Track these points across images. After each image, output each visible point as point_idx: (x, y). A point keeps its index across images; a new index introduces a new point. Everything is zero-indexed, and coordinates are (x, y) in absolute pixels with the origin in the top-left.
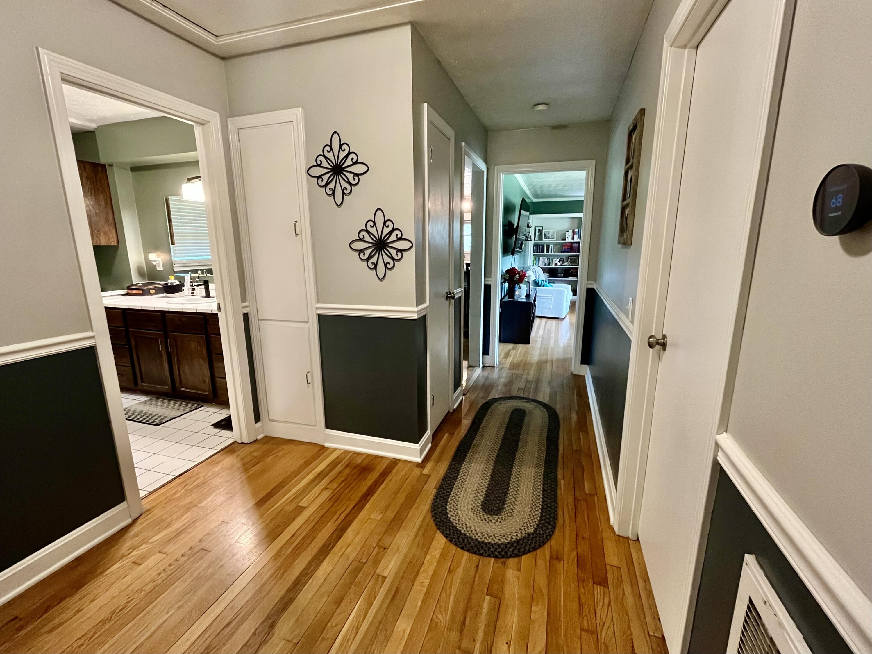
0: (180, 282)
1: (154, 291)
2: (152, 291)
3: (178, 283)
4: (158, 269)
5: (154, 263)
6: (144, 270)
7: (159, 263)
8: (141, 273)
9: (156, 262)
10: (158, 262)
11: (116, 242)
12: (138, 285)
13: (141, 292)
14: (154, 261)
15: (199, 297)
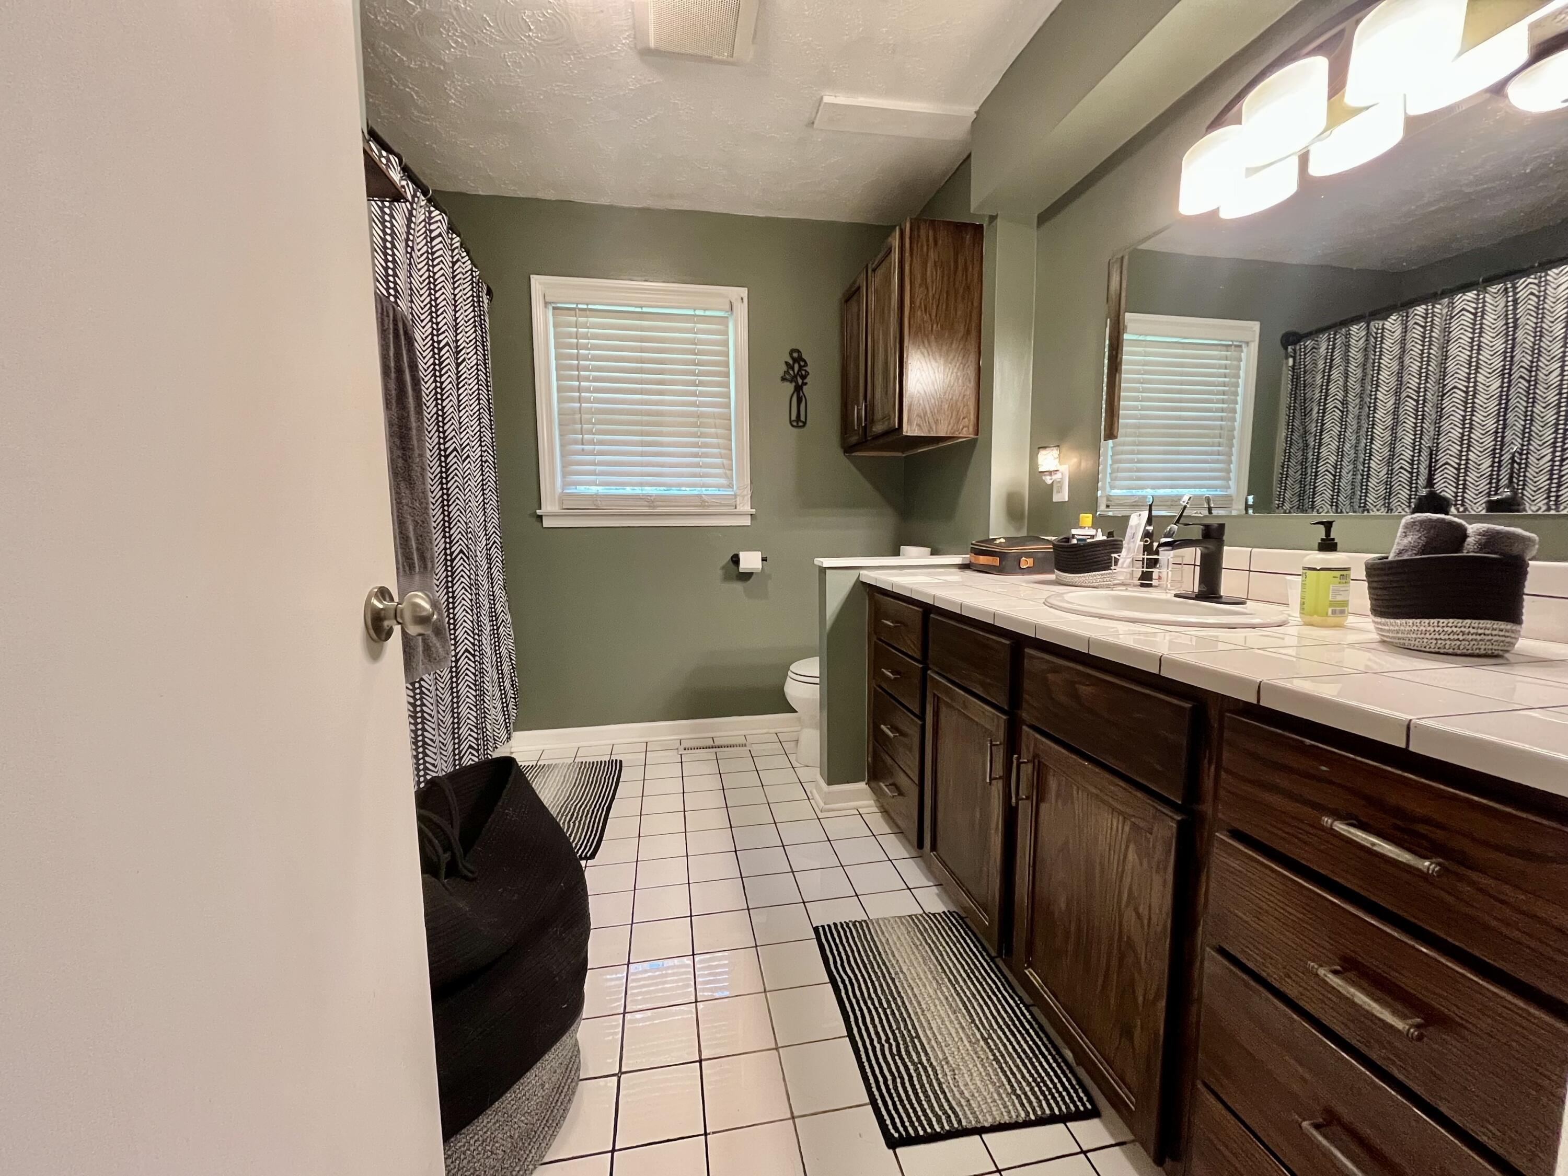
0: (1110, 534)
1: (1030, 562)
2: (1026, 563)
3: (1100, 537)
4: (1056, 498)
5: (1048, 480)
6: (1024, 503)
7: (1060, 482)
8: (1013, 512)
9: (1055, 477)
10: (1058, 476)
11: (971, 428)
12: (998, 541)
13: (995, 561)
14: (1050, 473)
15: (1170, 596)
